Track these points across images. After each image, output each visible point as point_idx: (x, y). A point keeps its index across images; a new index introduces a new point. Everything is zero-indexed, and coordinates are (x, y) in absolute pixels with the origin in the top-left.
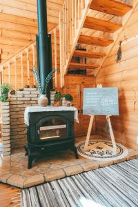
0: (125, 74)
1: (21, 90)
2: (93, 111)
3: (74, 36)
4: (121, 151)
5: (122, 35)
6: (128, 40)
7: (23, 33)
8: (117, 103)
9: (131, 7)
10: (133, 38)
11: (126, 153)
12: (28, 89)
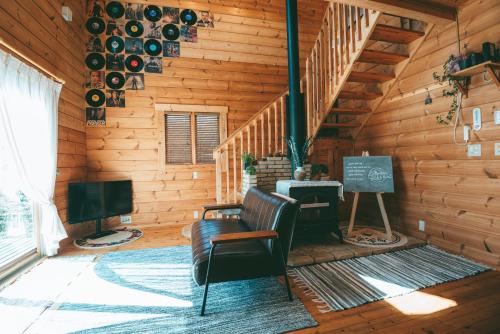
0: (401, 138)
1: (265, 160)
2: (358, 187)
3: (332, 93)
4: (398, 239)
5: (395, 88)
6: (405, 96)
7: (254, 84)
8: (391, 177)
9: (408, 56)
10: (411, 94)
11: (404, 241)
12: (271, 158)
